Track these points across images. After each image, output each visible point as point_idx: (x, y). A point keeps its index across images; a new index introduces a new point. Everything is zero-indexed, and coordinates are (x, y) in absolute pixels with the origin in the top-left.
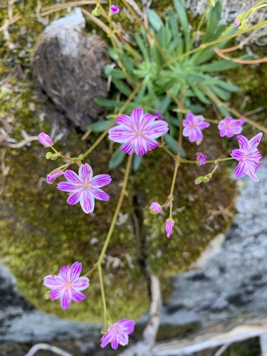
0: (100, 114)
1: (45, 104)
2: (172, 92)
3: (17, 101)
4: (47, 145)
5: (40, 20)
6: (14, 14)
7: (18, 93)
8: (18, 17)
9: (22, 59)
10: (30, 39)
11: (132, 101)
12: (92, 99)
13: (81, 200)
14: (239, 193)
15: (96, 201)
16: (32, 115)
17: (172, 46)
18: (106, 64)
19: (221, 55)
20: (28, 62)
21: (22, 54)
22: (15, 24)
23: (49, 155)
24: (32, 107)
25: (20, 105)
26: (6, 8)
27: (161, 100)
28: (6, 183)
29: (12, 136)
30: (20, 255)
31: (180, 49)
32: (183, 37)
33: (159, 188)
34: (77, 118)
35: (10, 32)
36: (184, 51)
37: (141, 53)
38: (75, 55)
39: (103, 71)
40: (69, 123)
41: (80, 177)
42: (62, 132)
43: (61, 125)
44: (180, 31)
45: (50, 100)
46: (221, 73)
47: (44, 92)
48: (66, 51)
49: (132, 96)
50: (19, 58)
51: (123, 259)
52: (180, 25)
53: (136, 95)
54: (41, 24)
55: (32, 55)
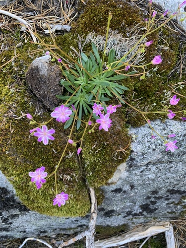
0: (60, 102)
1: (32, 97)
2: (94, 92)
3: (18, 96)
4: (30, 118)
5: (30, 56)
6: (17, 53)
7: (19, 92)
8: (19, 55)
9: (21, 75)
10: (24, 65)
11: (74, 95)
12: (55, 96)
13: (43, 140)
14: (133, 141)
15: (49, 140)
16: (26, 103)
17: (93, 70)
18: (61, 79)
19: (118, 73)
20: (24, 77)
21: (21, 73)
22: (18, 58)
23: (31, 123)
24: (26, 99)
25: (19, 98)
26: (13, 51)
27: (89, 95)
28: (12, 137)
29: (16, 114)
30: (18, 175)
31: (97, 70)
32: (98, 65)
33: (89, 138)
34: (48, 104)
35: (15, 62)
36: (100, 72)
37: (78, 73)
38: (46, 74)
39: (60, 82)
40: (44, 107)
41: (42, 130)
42: (41, 111)
43: (40, 108)
44: (96, 62)
45: (35, 95)
46: (119, 81)
47: (32, 92)
48: (42, 73)
49: (74, 93)
50: (19, 75)
51: (72, 177)
52: (96, 60)
53: (77, 92)
54: (30, 58)
55: (26, 73)
